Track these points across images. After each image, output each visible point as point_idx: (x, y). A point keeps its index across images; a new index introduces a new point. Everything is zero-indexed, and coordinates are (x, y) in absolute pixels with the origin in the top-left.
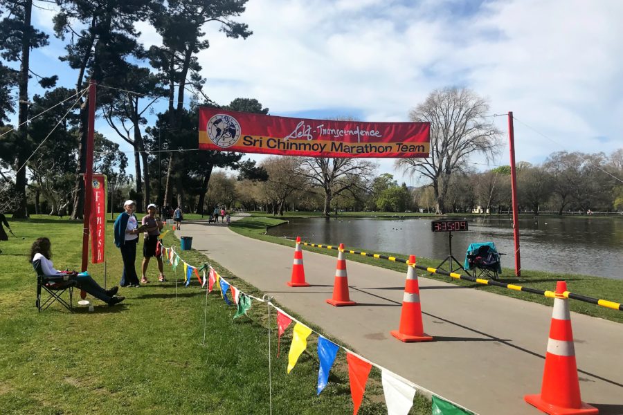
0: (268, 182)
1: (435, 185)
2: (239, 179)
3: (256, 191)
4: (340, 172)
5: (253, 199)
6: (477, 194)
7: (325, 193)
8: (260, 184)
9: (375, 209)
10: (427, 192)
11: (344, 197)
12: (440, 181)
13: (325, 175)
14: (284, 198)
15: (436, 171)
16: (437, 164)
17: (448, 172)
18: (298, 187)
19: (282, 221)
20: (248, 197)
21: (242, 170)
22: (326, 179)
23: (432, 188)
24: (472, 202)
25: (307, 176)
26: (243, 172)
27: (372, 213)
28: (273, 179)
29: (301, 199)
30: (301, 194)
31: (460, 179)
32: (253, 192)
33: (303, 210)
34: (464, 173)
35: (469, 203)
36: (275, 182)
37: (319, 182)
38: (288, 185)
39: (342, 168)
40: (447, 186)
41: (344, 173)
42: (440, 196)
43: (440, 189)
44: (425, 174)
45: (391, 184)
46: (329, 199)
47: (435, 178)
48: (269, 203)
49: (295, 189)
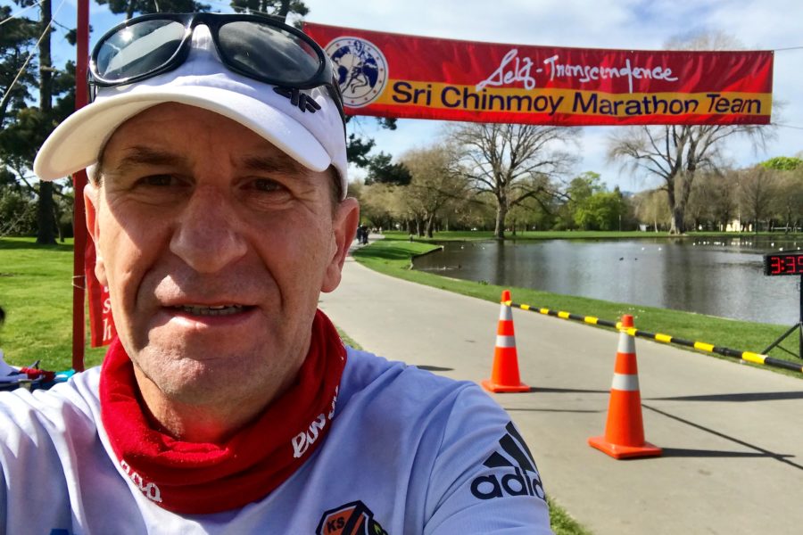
0: (410, 187)
1: (670, 187)
2: (367, 183)
3: (392, 201)
4: (521, 170)
5: (387, 213)
6: (736, 201)
7: (497, 203)
8: (398, 190)
9: (573, 227)
10: (655, 200)
11: (527, 208)
12: (678, 182)
13: (498, 175)
14: (434, 211)
15: (672, 167)
16: (674, 156)
17: (691, 168)
18: (456, 194)
19: (434, 247)
20: (379, 210)
21: (372, 169)
22: (499, 180)
23: (665, 194)
24: (727, 214)
25: (469, 176)
26: (372, 173)
27: (568, 233)
28: (418, 182)
29: (460, 213)
30: (459, 205)
31: (709, 178)
32: (388, 202)
33: (462, 229)
34: (716, 170)
35: (722, 215)
36: (421, 187)
37: (487, 187)
38: (440, 192)
39: (524, 164)
40: (689, 191)
41: (527, 171)
42: (677, 205)
43: (678, 196)
44: (654, 171)
45: (597, 188)
46: (504, 212)
47: (670, 179)
48: (411, 219)
49: (451, 196)
